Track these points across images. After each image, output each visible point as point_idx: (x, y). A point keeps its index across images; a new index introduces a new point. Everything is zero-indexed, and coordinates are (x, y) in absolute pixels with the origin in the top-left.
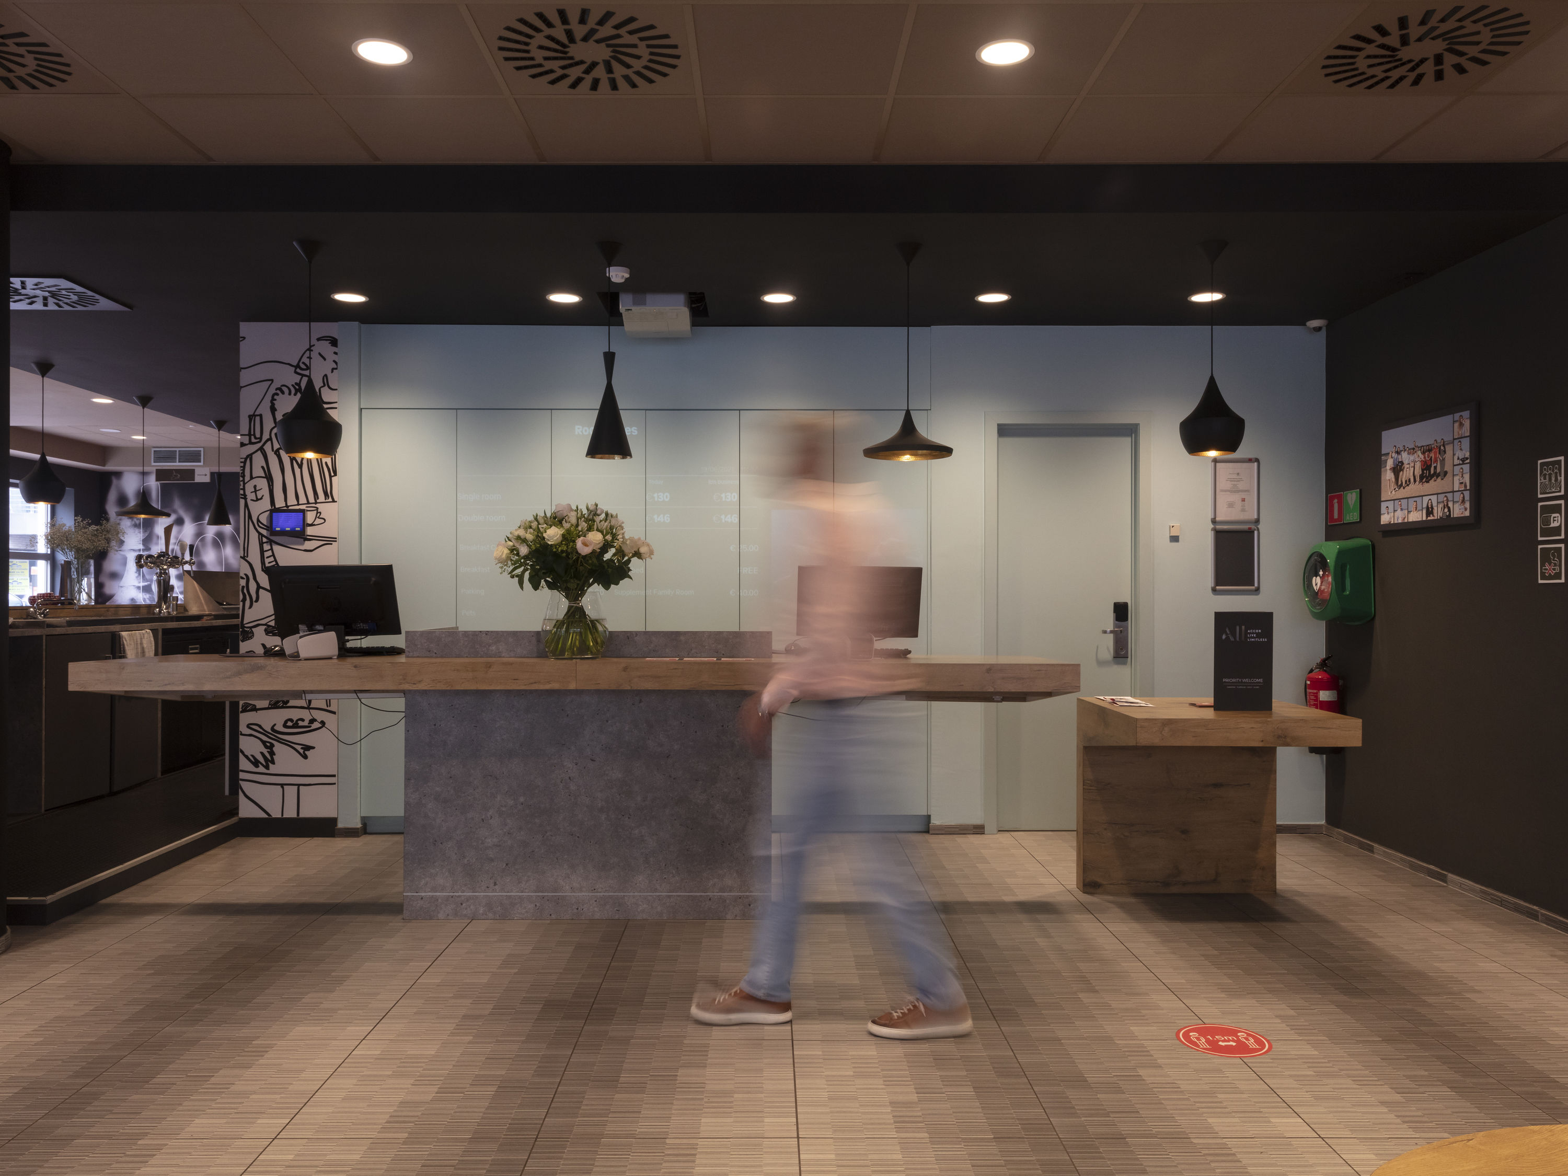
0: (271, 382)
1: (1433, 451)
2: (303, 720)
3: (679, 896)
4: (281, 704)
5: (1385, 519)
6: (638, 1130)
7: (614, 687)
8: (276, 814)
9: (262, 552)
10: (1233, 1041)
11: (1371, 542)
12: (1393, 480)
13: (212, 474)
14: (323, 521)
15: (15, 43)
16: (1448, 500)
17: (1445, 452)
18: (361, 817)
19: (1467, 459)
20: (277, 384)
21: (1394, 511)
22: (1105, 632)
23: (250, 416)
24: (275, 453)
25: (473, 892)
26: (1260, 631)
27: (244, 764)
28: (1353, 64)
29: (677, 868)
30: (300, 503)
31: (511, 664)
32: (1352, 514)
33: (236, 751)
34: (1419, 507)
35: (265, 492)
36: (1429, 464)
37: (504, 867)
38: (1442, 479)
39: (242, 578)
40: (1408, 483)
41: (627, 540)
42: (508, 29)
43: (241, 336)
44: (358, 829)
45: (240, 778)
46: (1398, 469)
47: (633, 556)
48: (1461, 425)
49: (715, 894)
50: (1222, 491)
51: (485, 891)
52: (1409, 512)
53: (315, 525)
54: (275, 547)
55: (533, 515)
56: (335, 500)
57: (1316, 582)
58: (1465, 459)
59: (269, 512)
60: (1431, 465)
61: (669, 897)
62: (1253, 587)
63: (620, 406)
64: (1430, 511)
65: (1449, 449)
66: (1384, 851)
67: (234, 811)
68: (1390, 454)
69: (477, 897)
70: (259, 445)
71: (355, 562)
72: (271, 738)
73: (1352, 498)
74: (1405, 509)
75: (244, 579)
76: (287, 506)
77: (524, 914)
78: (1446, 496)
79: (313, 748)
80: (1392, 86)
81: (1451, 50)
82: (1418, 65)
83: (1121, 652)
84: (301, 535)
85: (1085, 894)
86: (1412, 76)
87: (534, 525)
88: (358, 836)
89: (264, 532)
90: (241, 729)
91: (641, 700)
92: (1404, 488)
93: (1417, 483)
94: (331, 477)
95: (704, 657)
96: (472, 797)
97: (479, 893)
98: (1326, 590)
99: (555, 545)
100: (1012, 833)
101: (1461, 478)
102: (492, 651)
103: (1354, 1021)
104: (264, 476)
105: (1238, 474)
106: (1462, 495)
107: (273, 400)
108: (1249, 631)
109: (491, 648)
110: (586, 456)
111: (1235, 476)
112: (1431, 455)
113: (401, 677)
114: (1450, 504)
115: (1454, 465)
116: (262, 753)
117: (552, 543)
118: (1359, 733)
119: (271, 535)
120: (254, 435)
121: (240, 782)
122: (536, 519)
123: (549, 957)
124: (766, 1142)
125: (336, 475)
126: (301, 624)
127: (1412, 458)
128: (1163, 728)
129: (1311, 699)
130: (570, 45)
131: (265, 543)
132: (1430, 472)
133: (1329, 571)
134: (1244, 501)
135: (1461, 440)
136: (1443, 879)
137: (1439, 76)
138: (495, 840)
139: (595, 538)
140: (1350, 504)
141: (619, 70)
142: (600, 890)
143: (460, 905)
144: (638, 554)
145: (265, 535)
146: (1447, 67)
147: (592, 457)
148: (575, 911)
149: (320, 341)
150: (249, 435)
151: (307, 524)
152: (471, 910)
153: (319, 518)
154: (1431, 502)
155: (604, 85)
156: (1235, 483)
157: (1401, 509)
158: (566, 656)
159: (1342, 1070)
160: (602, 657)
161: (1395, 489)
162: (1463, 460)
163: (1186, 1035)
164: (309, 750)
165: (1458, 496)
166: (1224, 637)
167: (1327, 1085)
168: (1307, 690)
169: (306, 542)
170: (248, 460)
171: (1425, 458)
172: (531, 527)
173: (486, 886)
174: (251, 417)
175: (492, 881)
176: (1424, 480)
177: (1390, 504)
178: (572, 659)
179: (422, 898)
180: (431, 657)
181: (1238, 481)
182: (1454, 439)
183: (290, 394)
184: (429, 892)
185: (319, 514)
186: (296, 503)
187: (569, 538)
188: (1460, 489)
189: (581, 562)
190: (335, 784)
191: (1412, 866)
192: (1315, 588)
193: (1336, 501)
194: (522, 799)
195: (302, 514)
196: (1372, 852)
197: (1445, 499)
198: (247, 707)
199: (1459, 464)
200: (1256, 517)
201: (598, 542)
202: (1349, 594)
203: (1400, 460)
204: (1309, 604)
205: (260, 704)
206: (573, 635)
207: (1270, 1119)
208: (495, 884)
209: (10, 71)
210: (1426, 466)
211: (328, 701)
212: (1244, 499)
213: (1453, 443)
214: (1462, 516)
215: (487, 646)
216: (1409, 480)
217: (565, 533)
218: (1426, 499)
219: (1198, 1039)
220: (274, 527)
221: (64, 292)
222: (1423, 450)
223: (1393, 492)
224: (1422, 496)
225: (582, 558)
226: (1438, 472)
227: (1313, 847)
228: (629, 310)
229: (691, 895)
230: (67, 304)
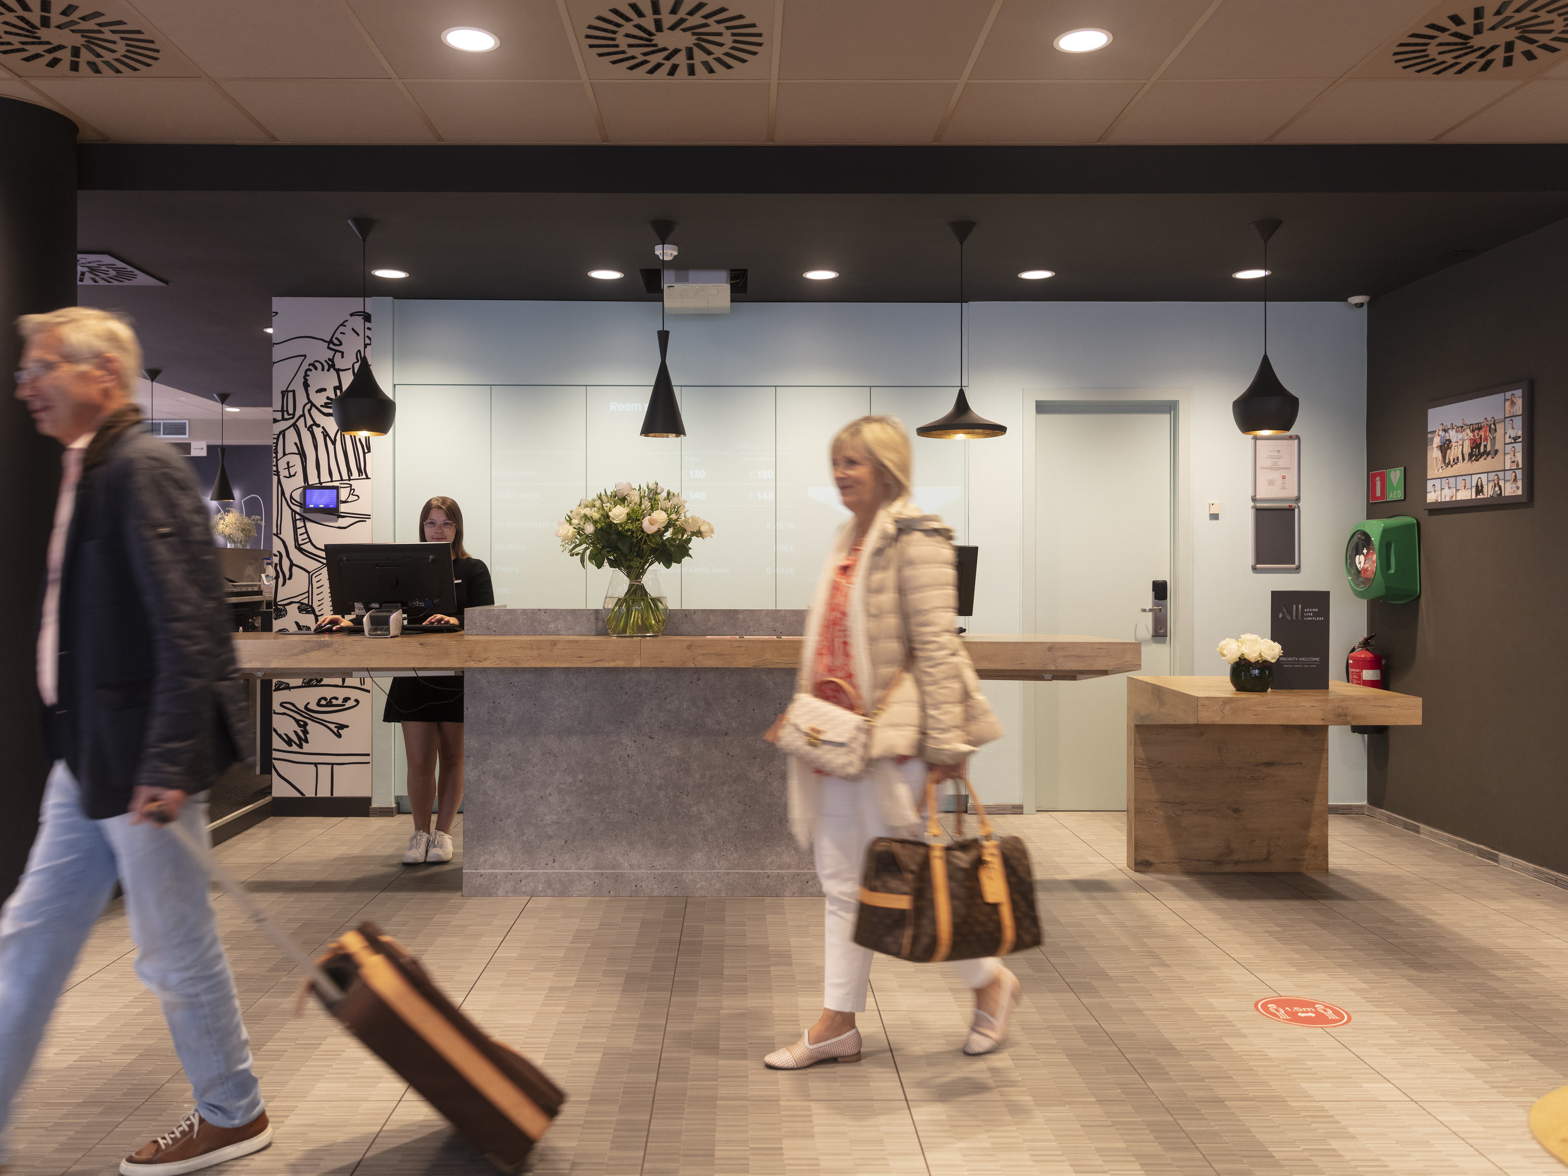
0: (304, 357)
1: (1483, 430)
2: (336, 699)
3: (738, 873)
4: (314, 682)
5: (1431, 497)
6: (750, 1093)
7: (678, 665)
8: (310, 793)
9: (295, 529)
10: (1312, 1012)
11: (1417, 520)
12: (1441, 458)
13: (210, 448)
14: (357, 498)
15: (110, 31)
16: (1498, 479)
17: (1495, 430)
18: (395, 796)
19: (1519, 437)
20: (309, 360)
21: (1441, 489)
22: (1144, 611)
23: (282, 392)
24: (308, 430)
25: (531, 870)
26: (1317, 610)
27: (277, 743)
28: (1424, 51)
29: (736, 845)
30: (333, 480)
31: (577, 642)
32: (1395, 492)
33: (267, 730)
34: (1468, 486)
35: (298, 468)
36: (1478, 442)
37: (563, 844)
38: (1493, 458)
39: (275, 555)
40: (1456, 461)
41: (688, 519)
42: (600, 18)
43: (273, 311)
44: (392, 808)
45: (273, 757)
46: (1445, 447)
47: (693, 534)
48: (1513, 403)
49: (773, 871)
50: (1262, 468)
51: (544, 868)
52: (1457, 490)
53: (348, 502)
54: (309, 524)
55: (597, 494)
56: (369, 477)
57: (1360, 560)
58: (1517, 438)
59: (302, 488)
60: (1480, 443)
61: (728, 874)
62: (1294, 566)
63: (674, 382)
64: (1479, 490)
65: (1500, 427)
66: (1431, 831)
67: (268, 790)
68: (1437, 432)
69: (536, 874)
70: (292, 421)
71: (390, 541)
72: (305, 716)
73: (1395, 476)
74: (1453, 488)
75: (277, 556)
76: (320, 483)
77: (583, 891)
78: (1497, 475)
79: (347, 727)
80: (1460, 72)
81: (1522, 38)
82: (1488, 52)
83: (1160, 631)
84: (333, 512)
85: (1136, 873)
86: (1482, 62)
87: (598, 503)
88: (393, 816)
89: (297, 509)
90: (274, 708)
91: (699, 678)
92: (1452, 466)
93: (1466, 461)
94: (364, 453)
95: (762, 636)
96: (532, 774)
97: (538, 870)
98: (1370, 569)
99: (621, 524)
100: (1050, 813)
101: (1513, 456)
102: (551, 628)
103: (1427, 994)
104: (297, 452)
105: (1279, 451)
106: (1514, 474)
107: (306, 375)
108: (1306, 610)
109: (550, 626)
110: (641, 435)
111: (1275, 454)
112: (1480, 434)
113: (467, 655)
114: (1501, 483)
115: (1505, 444)
116: (296, 732)
117: (618, 522)
118: (1420, 712)
119: (304, 512)
120: (287, 411)
121: (273, 761)
122: (600, 498)
123: (618, 932)
124: (876, 1104)
125: (370, 452)
126: (357, 602)
127: (1460, 436)
128: (1224, 707)
129: (1354, 679)
130: (656, 33)
131: (298, 520)
132: (1479, 450)
133: (1374, 549)
134: (1285, 478)
135: (1512, 418)
136: (1495, 859)
137: (1508, 62)
138: (554, 817)
139: (660, 517)
140: (1394, 483)
141: (699, 55)
142: (658, 867)
143: (519, 882)
144: (699, 533)
145: (299, 512)
146: (1517, 54)
147: (645, 436)
148: (634, 888)
149: (353, 317)
150: (282, 411)
151: (341, 501)
152: (530, 887)
153: (352, 495)
154: (1481, 481)
155: (682, 71)
156: (1276, 460)
157: (1449, 487)
158: (628, 634)
159: (1423, 1039)
160: (662, 635)
161: (1442, 467)
162: (1515, 439)
163: (1264, 1006)
164: (343, 729)
165: (1510, 475)
166: (1280, 616)
167: (1411, 1053)
168: (1350, 669)
169: (340, 519)
170: (281, 436)
171: (1474, 436)
172: (594, 506)
173: (545, 863)
174: (284, 393)
175: (551, 858)
176: (1473, 459)
177: (1437, 482)
178: (633, 637)
179: (481, 875)
180: (491, 635)
181: (1279, 458)
182: (1505, 418)
183: (323, 370)
184: (489, 869)
185: (352, 491)
186: (330, 480)
187: (635, 517)
188: (1512, 468)
189: (645, 540)
190: (369, 763)
191: (1461, 846)
192: (1359, 566)
193: (1378, 478)
194: (580, 777)
195: (336, 490)
196: (1418, 832)
197: (1496, 477)
198: (280, 685)
199: (1511, 443)
200: (1296, 494)
201: (663, 521)
202: (1395, 572)
203: (1448, 438)
204: (1351, 583)
205: (293, 682)
206: (635, 613)
207: (1362, 1084)
208: (554, 861)
209: (99, 56)
210: (1476, 445)
211: (362, 679)
212: (1285, 476)
213: (1504, 421)
214: (1514, 494)
215: (546, 624)
216: (1458, 458)
217: (630, 512)
218: (1475, 478)
219: (1277, 1011)
220: (307, 504)
221: (104, 268)
222: (1473, 429)
223: (1441, 469)
224: (1472, 474)
225: (646, 536)
226: (1488, 450)
227: (1356, 827)
228: (671, 286)
229: (750, 873)
230: (103, 279)
